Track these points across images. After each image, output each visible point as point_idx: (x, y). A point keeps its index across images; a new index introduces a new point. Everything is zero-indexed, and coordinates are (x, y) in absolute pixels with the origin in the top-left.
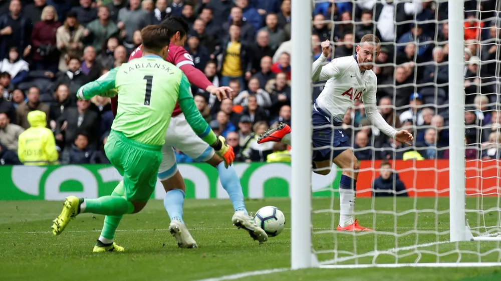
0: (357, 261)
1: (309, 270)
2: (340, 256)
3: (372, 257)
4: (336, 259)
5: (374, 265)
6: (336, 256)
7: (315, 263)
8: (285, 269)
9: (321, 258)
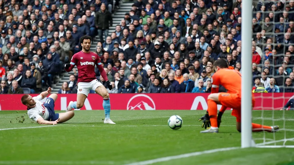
0: (275, 144)
1: (250, 148)
2: (266, 141)
3: (283, 142)
4: (265, 143)
5: (284, 146)
6: (264, 141)
7: (254, 145)
8: (238, 148)
9: (257, 142)
